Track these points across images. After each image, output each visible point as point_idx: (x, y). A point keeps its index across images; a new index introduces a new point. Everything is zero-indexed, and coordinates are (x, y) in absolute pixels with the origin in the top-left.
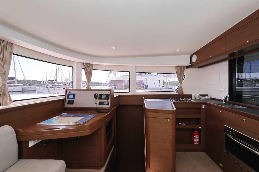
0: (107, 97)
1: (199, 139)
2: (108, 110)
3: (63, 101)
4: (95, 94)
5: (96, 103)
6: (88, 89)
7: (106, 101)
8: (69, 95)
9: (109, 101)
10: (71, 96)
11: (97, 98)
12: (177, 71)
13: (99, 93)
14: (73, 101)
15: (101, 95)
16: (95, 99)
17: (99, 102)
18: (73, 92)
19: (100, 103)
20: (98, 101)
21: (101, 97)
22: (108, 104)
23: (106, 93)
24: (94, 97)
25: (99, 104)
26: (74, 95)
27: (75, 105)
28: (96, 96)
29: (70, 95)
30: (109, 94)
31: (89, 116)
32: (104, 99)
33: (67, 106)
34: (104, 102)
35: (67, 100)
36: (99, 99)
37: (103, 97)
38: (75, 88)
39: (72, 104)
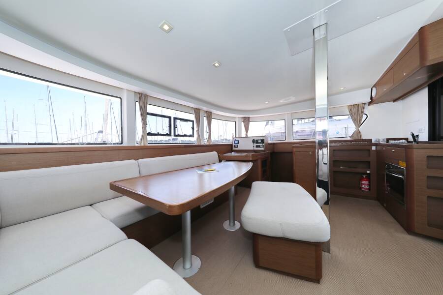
0: (263, 141)
1: (369, 185)
2: (263, 152)
3: (231, 145)
5: (254, 147)
6: (247, 137)
7: (262, 144)
9: (264, 144)
10: (236, 142)
12: (350, 111)
13: (256, 139)
14: (238, 146)
15: (257, 141)
16: (253, 143)
18: (237, 139)
19: (257, 146)
20: (255, 145)
21: (257, 142)
22: (263, 147)
23: (261, 138)
26: (238, 141)
27: (240, 148)
28: (253, 141)
32: (260, 143)
33: (234, 149)
34: (260, 145)
35: (234, 145)
37: (259, 141)
38: (237, 137)
39: (237, 147)
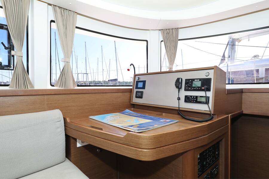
0: (206, 84)
2: (208, 118)
4: (178, 79)
5: (179, 99)
7: (202, 94)
8: (137, 82)
9: (210, 94)
10: (140, 85)
11: (181, 88)
13: (185, 77)
14: (142, 92)
16: (177, 89)
17: (186, 97)
18: (142, 78)
19: (188, 99)
20: (184, 93)
21: (189, 85)
22: (207, 103)
23: (203, 75)
24: (176, 85)
25: (186, 101)
26: (144, 82)
28: (178, 83)
29: (139, 83)
30: (210, 79)
31: (162, 120)
33: (135, 100)
34: (197, 97)
35: (135, 90)
36: (185, 90)
39: (141, 97)
